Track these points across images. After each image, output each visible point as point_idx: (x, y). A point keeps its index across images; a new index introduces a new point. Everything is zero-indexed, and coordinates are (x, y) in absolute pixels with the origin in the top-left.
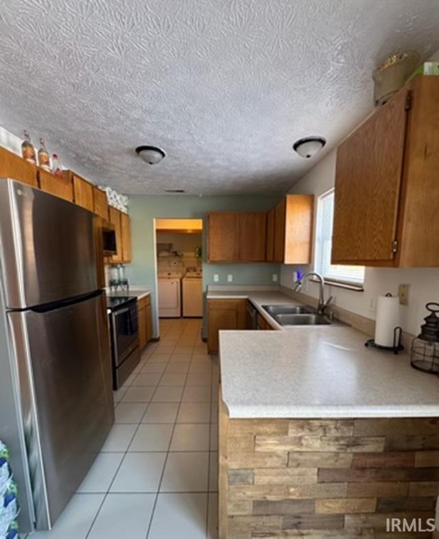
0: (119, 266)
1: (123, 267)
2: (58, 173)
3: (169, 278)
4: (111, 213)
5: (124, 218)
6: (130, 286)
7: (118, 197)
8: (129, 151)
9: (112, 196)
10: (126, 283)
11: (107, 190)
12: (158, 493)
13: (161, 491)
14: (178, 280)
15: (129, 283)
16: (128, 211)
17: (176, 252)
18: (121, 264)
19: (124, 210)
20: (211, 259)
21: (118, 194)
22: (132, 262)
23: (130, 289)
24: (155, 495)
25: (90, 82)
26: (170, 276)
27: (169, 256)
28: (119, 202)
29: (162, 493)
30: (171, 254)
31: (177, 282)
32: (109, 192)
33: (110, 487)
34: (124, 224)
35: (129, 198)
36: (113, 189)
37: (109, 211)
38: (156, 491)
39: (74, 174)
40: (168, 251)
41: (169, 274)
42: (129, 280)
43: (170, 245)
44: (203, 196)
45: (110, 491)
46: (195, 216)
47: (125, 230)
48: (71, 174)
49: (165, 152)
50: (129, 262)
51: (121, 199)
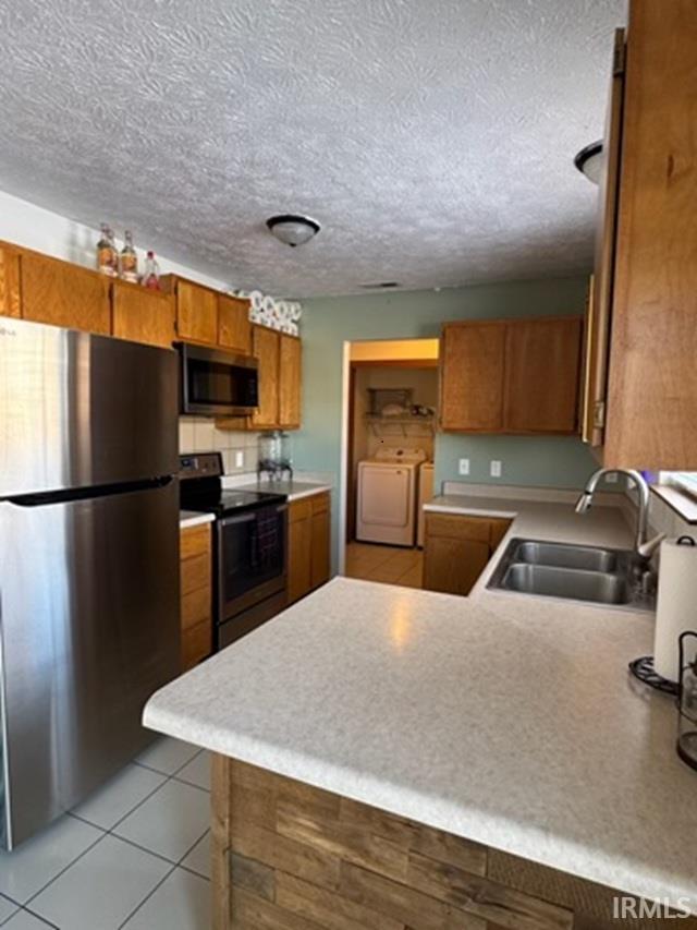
0: (276, 434)
1: (283, 437)
2: (152, 281)
3: (399, 461)
4: (256, 339)
5: (286, 345)
6: (294, 473)
7: (276, 307)
8: (258, 229)
9: (263, 305)
10: (285, 466)
11: (253, 296)
12: (178, 865)
13: (182, 864)
14: (412, 467)
15: (291, 467)
16: (299, 332)
17: (417, 408)
18: (281, 431)
19: (292, 329)
20: (445, 425)
21: (276, 301)
22: (302, 427)
23: (295, 479)
24: (172, 866)
25: (145, 141)
26: (402, 457)
27: (402, 416)
28: (278, 315)
29: (182, 867)
30: (407, 411)
31: (409, 470)
32: (257, 300)
33: (116, 825)
34: (286, 357)
35: (302, 305)
36: (264, 295)
37: (252, 335)
38: (176, 861)
39: (180, 279)
40: (403, 405)
41: (400, 453)
42: (291, 461)
43: (408, 393)
44: (443, 289)
45: (113, 831)
46: (424, 334)
47: (288, 369)
48: (174, 280)
49: (317, 222)
50: (297, 427)
51: (282, 310)
